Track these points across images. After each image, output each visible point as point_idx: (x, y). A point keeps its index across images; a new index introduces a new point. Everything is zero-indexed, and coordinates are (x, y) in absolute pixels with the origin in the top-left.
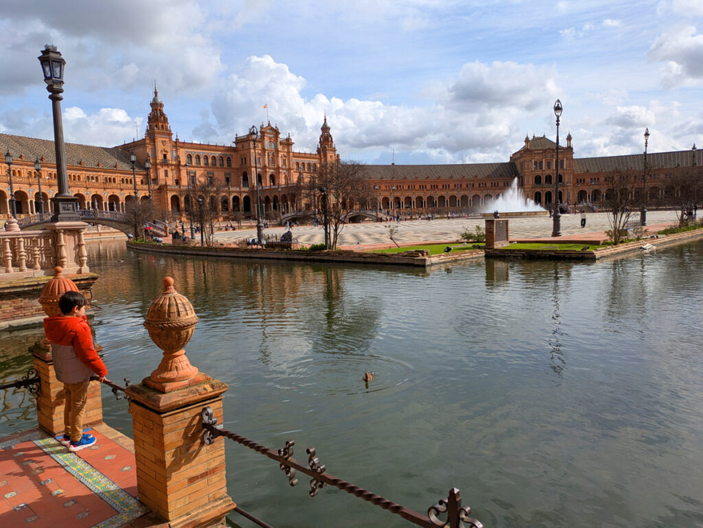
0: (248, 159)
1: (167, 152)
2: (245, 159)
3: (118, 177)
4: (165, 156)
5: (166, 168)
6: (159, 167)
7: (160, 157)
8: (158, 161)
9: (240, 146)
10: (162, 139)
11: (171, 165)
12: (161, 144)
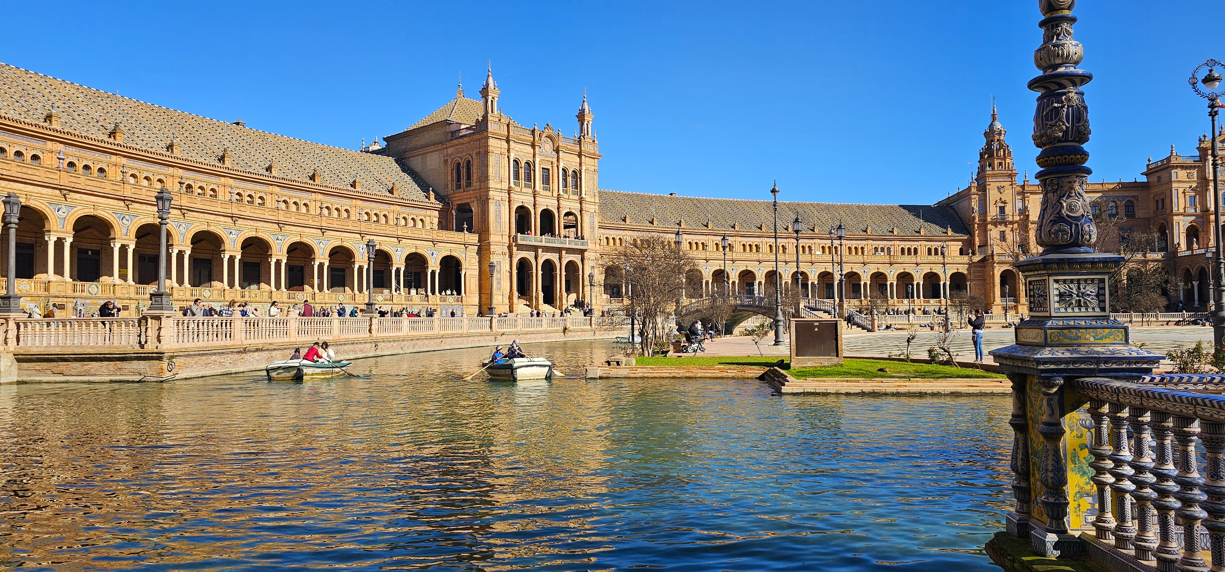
0: (1167, 201)
1: (1005, 203)
2: (1163, 200)
3: (923, 246)
4: (1002, 210)
5: (1002, 228)
6: (990, 226)
7: (993, 212)
8: (989, 219)
9: (1154, 178)
10: (999, 184)
11: (1012, 223)
12: (996, 190)
